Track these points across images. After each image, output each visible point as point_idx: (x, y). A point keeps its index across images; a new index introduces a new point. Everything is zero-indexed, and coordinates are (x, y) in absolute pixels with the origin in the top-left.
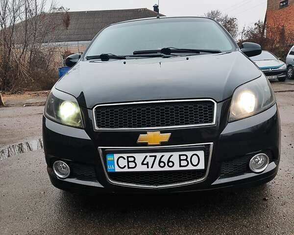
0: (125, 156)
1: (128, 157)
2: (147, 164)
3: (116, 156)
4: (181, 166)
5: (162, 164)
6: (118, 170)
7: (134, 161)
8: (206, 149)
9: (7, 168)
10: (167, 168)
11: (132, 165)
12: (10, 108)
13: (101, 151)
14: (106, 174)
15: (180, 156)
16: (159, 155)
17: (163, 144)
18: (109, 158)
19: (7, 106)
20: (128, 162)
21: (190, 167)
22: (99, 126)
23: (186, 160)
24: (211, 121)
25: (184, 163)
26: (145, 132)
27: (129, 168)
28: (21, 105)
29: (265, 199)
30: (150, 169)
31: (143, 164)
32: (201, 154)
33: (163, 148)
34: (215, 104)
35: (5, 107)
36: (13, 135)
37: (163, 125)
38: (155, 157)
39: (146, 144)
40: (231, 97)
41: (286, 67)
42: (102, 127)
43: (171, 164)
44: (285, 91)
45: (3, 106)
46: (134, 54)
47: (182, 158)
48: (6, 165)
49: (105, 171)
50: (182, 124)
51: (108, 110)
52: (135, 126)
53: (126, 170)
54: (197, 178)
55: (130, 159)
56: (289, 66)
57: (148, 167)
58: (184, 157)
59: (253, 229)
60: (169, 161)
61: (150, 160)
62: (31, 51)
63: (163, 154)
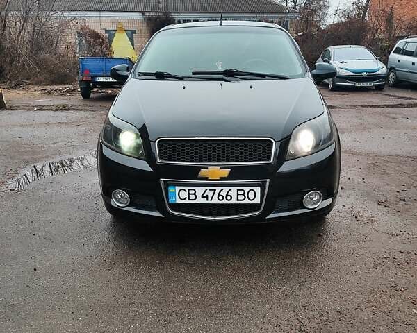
0: (186, 188)
1: (189, 190)
2: (207, 197)
3: (178, 188)
4: (238, 200)
5: (221, 198)
6: (178, 201)
7: (194, 194)
8: (262, 186)
9: (42, 193)
10: (225, 202)
11: (192, 197)
12: (16, 111)
13: (162, 183)
14: (167, 204)
15: (238, 190)
16: (218, 189)
17: (222, 179)
18: (171, 189)
19: (11, 109)
20: (189, 194)
21: (247, 201)
22: (161, 159)
23: (243, 194)
24: (269, 159)
25: (241, 197)
26: (206, 168)
27: (189, 200)
28: (30, 108)
29: (320, 235)
30: (209, 202)
31: (202, 197)
32: (258, 189)
33: (222, 182)
34: (274, 143)
35: (9, 109)
36: (34, 152)
37: (223, 161)
38: (215, 190)
39: (206, 179)
40: (290, 135)
41: (386, 71)
42: (164, 160)
43: (229, 198)
44: (379, 106)
45: (6, 108)
46: (193, 74)
47: (240, 192)
48: (38, 189)
49: (166, 202)
50: (241, 161)
51: (171, 143)
52: (196, 161)
53: (187, 201)
54: (252, 212)
55: (191, 192)
56: (391, 69)
57: (207, 200)
58: (242, 192)
59: (303, 260)
60: (227, 195)
61: (210, 194)
62: (34, 26)
63: (222, 188)
